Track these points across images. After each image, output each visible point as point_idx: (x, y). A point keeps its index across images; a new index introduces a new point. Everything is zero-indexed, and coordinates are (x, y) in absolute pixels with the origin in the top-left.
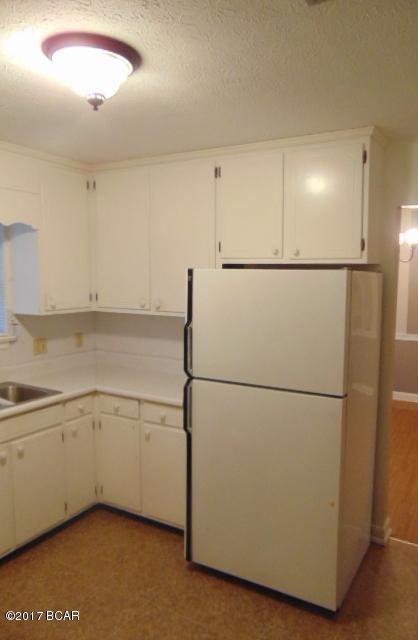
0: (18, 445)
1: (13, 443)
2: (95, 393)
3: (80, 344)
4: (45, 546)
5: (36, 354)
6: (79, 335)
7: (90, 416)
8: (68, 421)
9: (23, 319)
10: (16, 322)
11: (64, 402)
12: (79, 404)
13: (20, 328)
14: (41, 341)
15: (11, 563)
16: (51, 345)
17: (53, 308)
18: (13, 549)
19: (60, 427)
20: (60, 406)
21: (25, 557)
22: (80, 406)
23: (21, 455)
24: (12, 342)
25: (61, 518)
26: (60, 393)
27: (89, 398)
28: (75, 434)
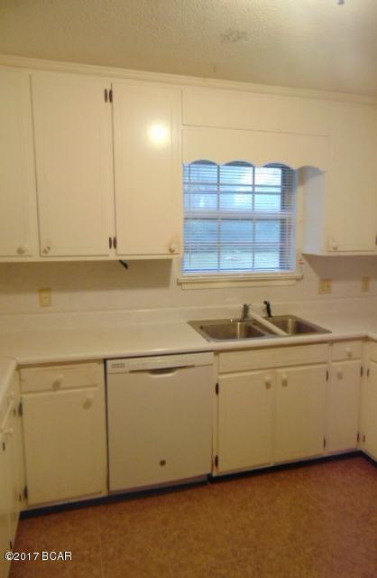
0: (284, 374)
1: (279, 370)
2: (366, 339)
3: (366, 288)
4: (301, 472)
5: (320, 293)
6: (366, 280)
7: (358, 362)
8: (333, 361)
9: (311, 259)
10: (304, 261)
11: (331, 342)
12: (348, 347)
13: (307, 266)
14: (326, 281)
15: (270, 476)
16: (335, 286)
17: (335, 249)
18: (272, 465)
19: (325, 366)
20: (326, 345)
21: (282, 475)
22: (348, 349)
23: (285, 383)
24: (298, 280)
25: (319, 453)
26: (329, 332)
27: (360, 342)
28: (340, 376)
